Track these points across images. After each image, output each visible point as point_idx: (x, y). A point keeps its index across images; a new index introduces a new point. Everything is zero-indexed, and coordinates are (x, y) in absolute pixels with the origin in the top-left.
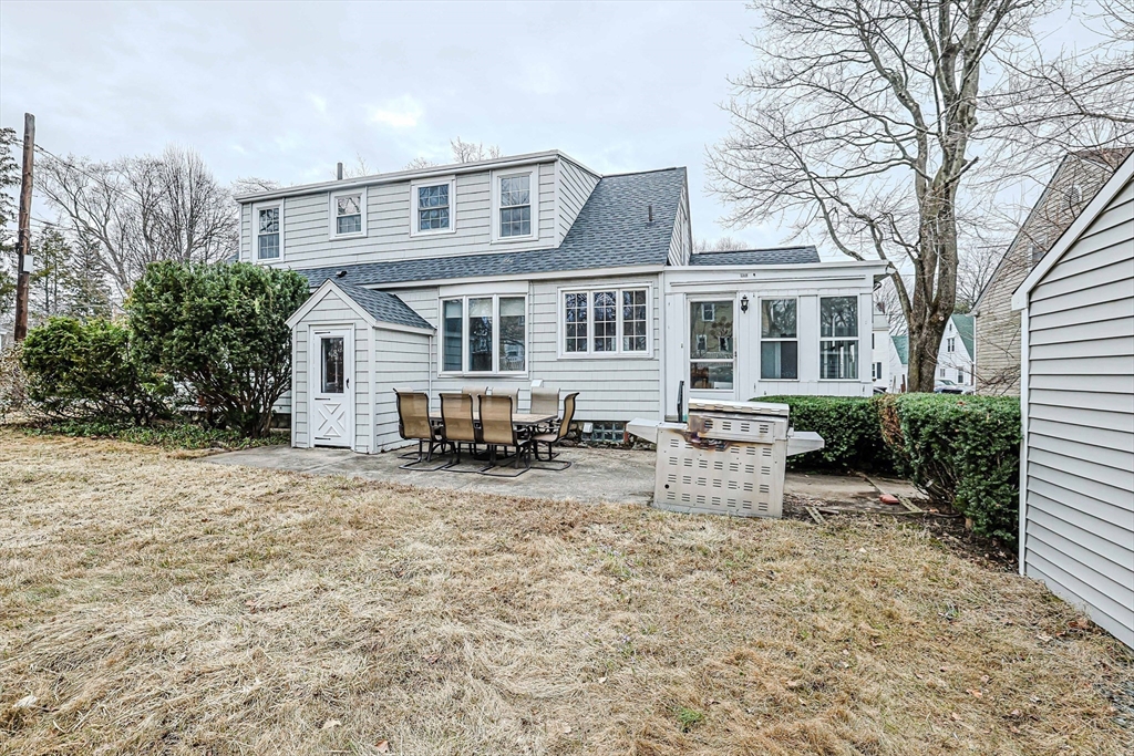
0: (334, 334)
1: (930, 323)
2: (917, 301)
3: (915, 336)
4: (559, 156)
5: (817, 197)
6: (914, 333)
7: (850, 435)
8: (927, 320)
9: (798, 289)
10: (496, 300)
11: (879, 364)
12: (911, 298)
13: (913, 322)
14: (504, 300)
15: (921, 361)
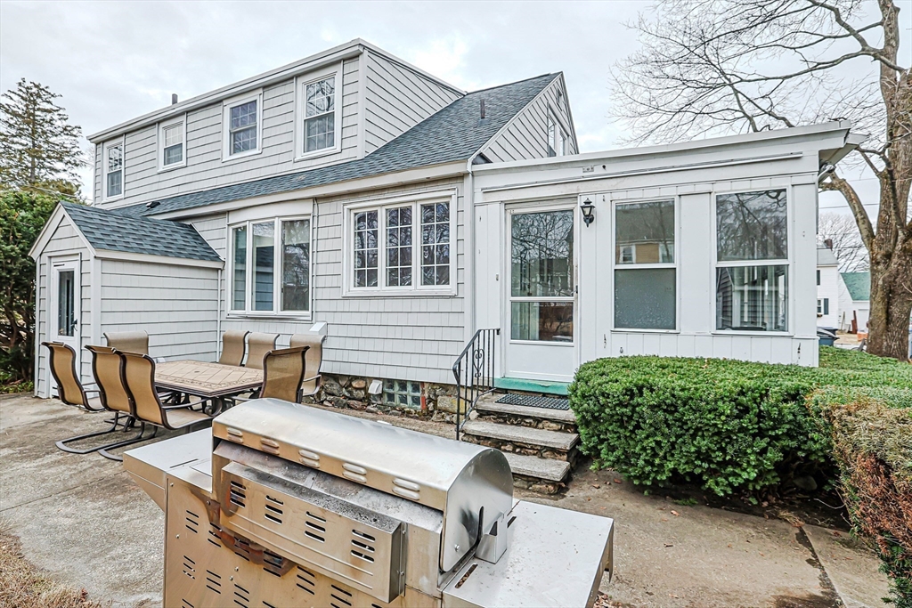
0: (67, 267)
1: (904, 250)
2: (884, 223)
3: (881, 267)
4: (365, 47)
5: (746, 115)
6: (878, 263)
7: (764, 451)
8: (899, 246)
9: (677, 185)
10: (278, 224)
11: (826, 301)
12: (874, 220)
13: (875, 247)
14: (289, 225)
15: (889, 298)
